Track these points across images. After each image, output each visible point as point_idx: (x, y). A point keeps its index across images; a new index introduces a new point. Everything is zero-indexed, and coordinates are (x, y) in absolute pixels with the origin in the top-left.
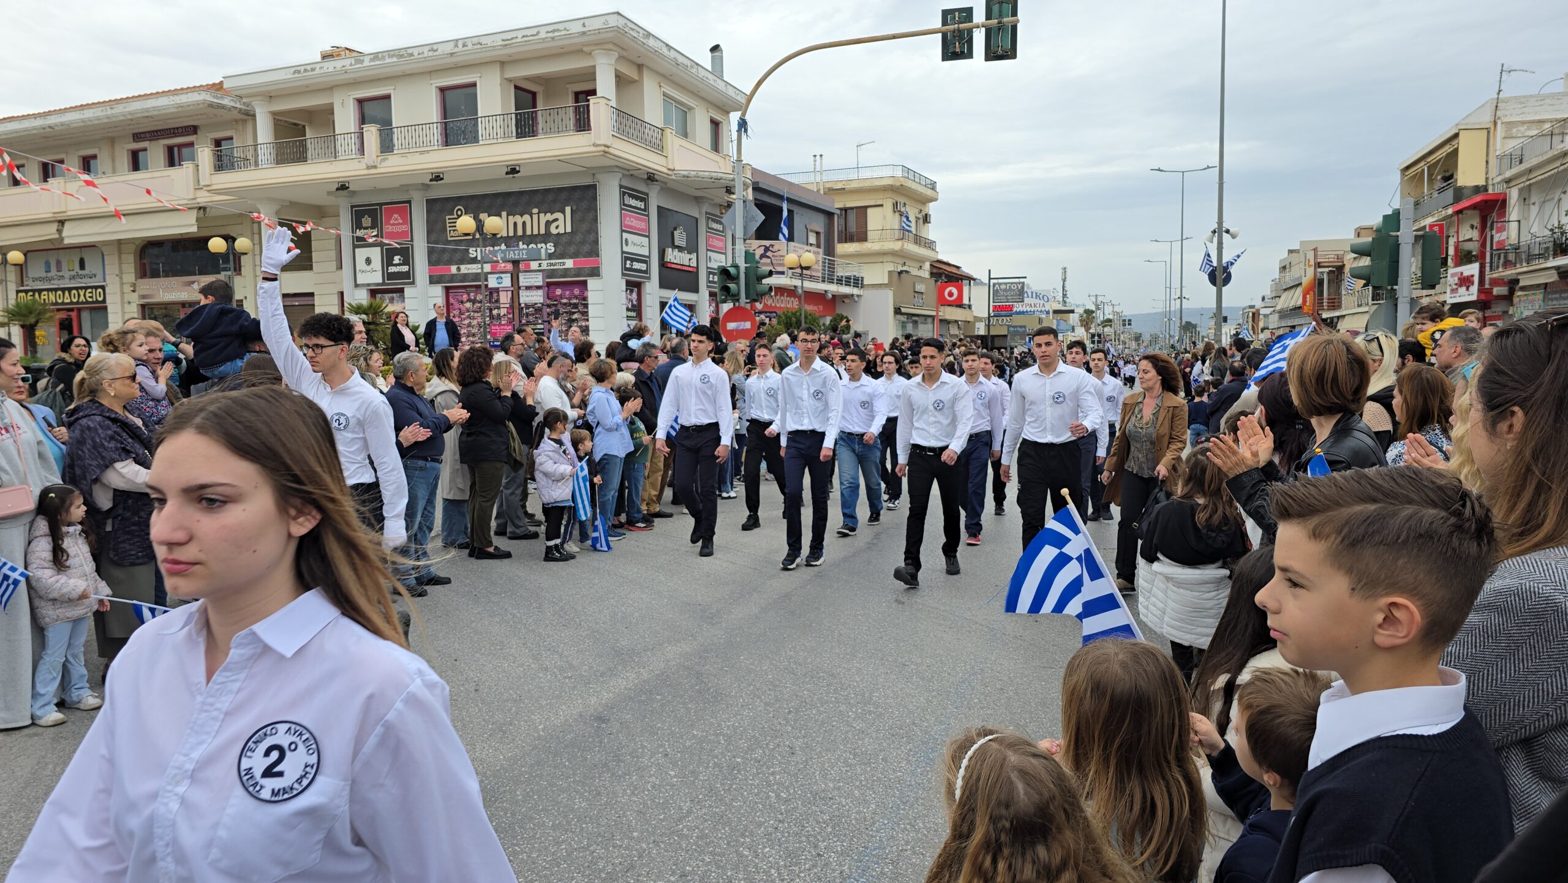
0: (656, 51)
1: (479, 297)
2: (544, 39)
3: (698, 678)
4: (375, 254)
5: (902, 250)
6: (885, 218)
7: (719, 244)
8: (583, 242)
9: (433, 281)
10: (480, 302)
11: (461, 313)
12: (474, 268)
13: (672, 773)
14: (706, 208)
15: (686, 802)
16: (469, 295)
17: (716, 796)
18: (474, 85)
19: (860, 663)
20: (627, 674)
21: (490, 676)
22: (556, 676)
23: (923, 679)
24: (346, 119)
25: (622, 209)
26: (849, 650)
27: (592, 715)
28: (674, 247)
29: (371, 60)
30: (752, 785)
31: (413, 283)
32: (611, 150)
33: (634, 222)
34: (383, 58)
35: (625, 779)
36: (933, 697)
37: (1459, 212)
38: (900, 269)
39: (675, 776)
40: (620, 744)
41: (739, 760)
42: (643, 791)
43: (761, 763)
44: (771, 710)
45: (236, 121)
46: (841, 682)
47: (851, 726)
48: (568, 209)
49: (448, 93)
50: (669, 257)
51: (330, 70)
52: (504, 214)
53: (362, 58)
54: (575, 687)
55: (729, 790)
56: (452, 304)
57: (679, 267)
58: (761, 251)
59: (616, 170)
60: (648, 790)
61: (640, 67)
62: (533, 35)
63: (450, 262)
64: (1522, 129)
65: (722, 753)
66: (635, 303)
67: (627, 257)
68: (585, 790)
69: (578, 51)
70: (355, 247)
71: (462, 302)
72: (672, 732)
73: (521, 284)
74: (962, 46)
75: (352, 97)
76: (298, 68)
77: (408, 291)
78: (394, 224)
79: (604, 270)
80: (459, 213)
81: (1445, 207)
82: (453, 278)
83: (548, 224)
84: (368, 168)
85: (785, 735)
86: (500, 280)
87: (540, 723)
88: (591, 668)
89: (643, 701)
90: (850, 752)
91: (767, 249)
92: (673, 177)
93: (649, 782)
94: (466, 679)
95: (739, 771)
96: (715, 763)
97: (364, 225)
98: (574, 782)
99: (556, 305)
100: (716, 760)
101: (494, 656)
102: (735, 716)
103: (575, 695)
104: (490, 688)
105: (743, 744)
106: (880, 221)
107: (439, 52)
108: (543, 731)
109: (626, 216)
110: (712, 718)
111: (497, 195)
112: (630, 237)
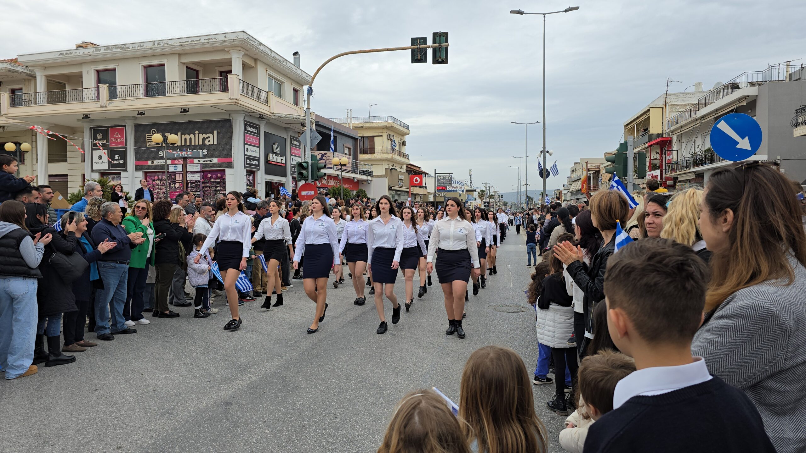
0: (264, 52)
1: (164, 178)
2: (203, 43)
3: (283, 379)
4: (104, 154)
5: (392, 159)
6: (383, 142)
7: (298, 152)
8: (223, 150)
9: (138, 168)
10: (165, 180)
11: (153, 186)
12: (162, 162)
13: (268, 432)
14: (290, 133)
15: (275, 448)
16: (158, 176)
17: (293, 443)
18: (164, 65)
20: (243, 378)
21: (163, 383)
22: (202, 381)
23: (405, 374)
24: (89, 80)
25: (245, 133)
26: (366, 360)
27: (222, 402)
28: (273, 153)
29: (105, 49)
30: (313, 436)
31: (126, 170)
32: (240, 102)
33: (251, 139)
34: (112, 49)
35: (240, 438)
36: (411, 383)
37: (651, 146)
38: (391, 167)
39: (269, 434)
40: (238, 417)
41: (306, 422)
43: (318, 423)
45: (25, 80)
47: (368, 401)
48: (215, 132)
49: (148, 69)
50: (270, 158)
51: (80, 54)
52: (179, 134)
53: (99, 48)
54: (212, 387)
55: (300, 439)
57: (275, 163)
58: (319, 157)
59: (242, 112)
60: (254, 442)
61: (256, 60)
62: (197, 41)
63: (148, 159)
64: (678, 108)
65: (296, 419)
66: (251, 182)
67: (247, 158)
68: (217, 444)
69: (222, 50)
70: (92, 150)
71: (154, 180)
72: (268, 409)
73: (188, 170)
74: (421, 56)
75: (93, 69)
76: (62, 52)
77: (123, 174)
78: (116, 138)
79: (235, 164)
80: (154, 132)
81: (644, 143)
82: (149, 167)
83: (204, 139)
84: (101, 107)
85: (332, 408)
86: (176, 168)
87: (191, 408)
88: (222, 376)
89: (252, 393)
90: (367, 415)
91: (323, 155)
92: (273, 117)
93: (254, 438)
94: (148, 385)
95: (306, 429)
96: (292, 425)
97: (98, 138)
98: (210, 440)
99: (207, 183)
100: (293, 423)
101: (166, 371)
102: (303, 399)
103: (212, 391)
104: (162, 389)
105: (308, 413)
106: (381, 143)
107: (144, 47)
108: (193, 412)
109: (247, 136)
110: (291, 400)
111: (175, 124)
112: (249, 147)
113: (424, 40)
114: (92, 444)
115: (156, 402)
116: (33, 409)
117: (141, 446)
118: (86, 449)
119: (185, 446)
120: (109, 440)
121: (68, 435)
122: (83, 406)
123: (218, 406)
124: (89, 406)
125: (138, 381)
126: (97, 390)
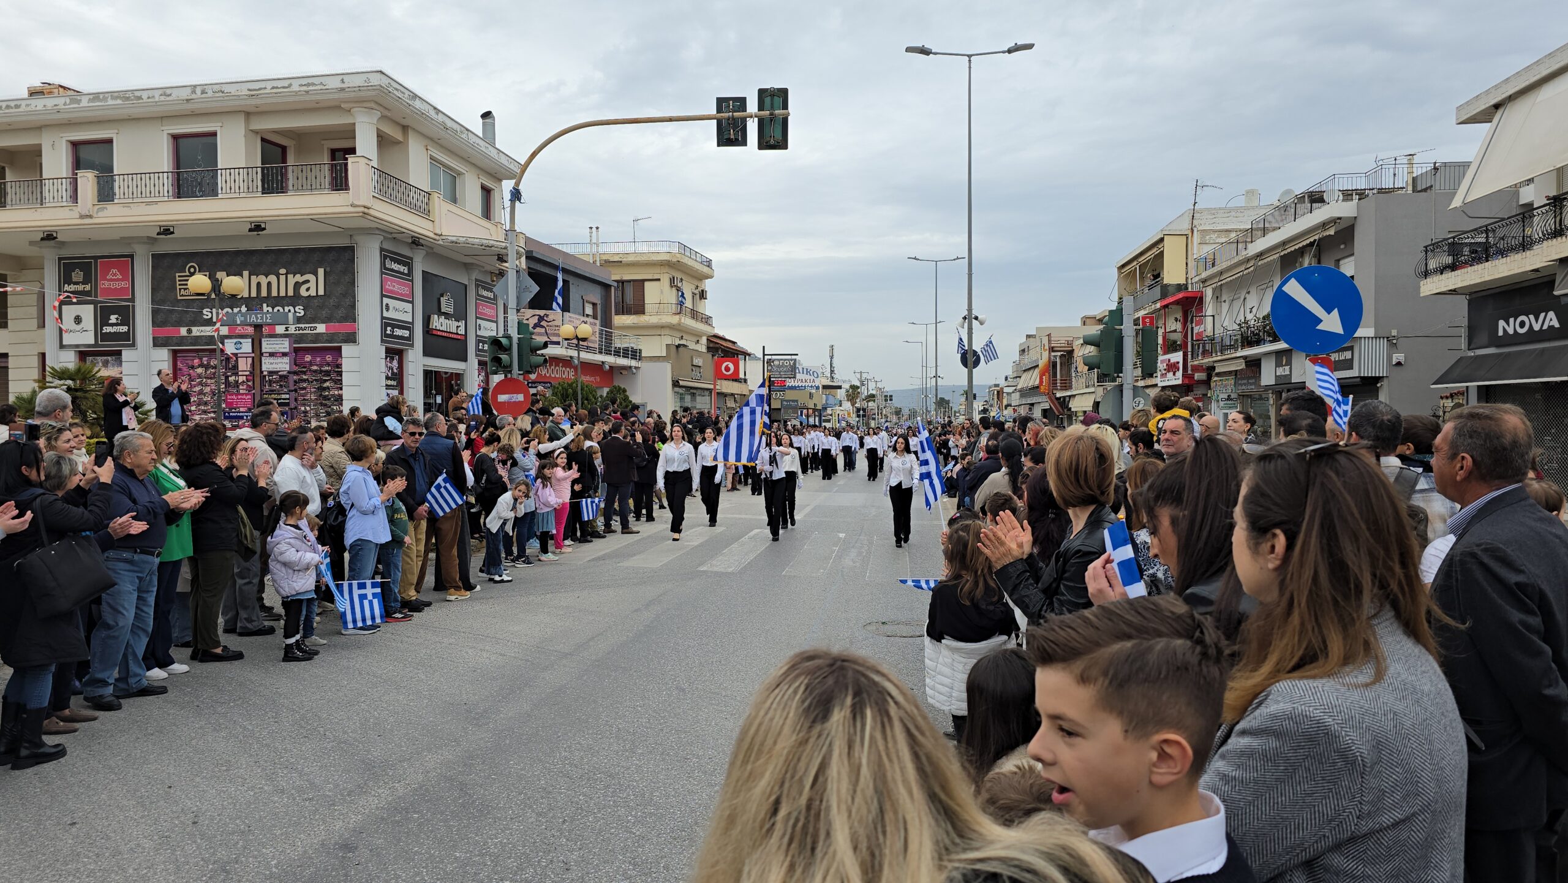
0: (423, 113)
1: (213, 362)
2: (296, 92)
3: (461, 790)
4: (87, 312)
5: (679, 324)
6: (662, 292)
7: (488, 311)
8: (337, 307)
9: (157, 343)
10: (215, 367)
12: (207, 331)
14: (476, 275)
16: (201, 359)
18: (214, 134)
20: (380, 791)
21: (213, 804)
22: (294, 799)
24: (56, 162)
25: (382, 273)
27: (336, 844)
28: (440, 313)
29: (90, 101)
32: (371, 212)
33: (396, 287)
34: (105, 99)
37: (1166, 307)
38: (677, 342)
40: (370, 875)
44: (543, 820)
48: (321, 271)
49: (181, 141)
50: (435, 324)
51: (38, 109)
52: (246, 273)
53: (79, 98)
54: (317, 810)
56: (180, 369)
57: (444, 334)
58: (535, 320)
59: (377, 232)
61: (405, 128)
62: (284, 87)
63: (180, 324)
64: (1214, 236)
65: (488, 876)
66: (395, 371)
67: (386, 323)
69: (335, 108)
70: (62, 303)
71: (193, 367)
72: (431, 856)
73: (264, 350)
74: (736, 134)
75: (64, 139)
77: (126, 354)
79: (361, 336)
80: (192, 270)
81: (1154, 302)
82: (182, 340)
83: (297, 285)
84: (82, 217)
85: (560, 848)
86: (239, 346)
87: (273, 858)
88: (337, 786)
89: (398, 822)
90: (630, 862)
91: (541, 318)
92: (441, 242)
94: (183, 809)
97: (74, 279)
99: (304, 373)
101: (219, 778)
102: (503, 831)
103: (316, 820)
104: (212, 818)
105: (512, 863)
106: (657, 294)
107: (174, 97)
108: (276, 867)
109: (388, 280)
110: (477, 835)
111: (238, 253)
112: (392, 303)
113: (741, 102)
115: (199, 847)
122: (45, 861)
123: (328, 853)
124: (58, 860)
125: (162, 802)
126: (75, 823)
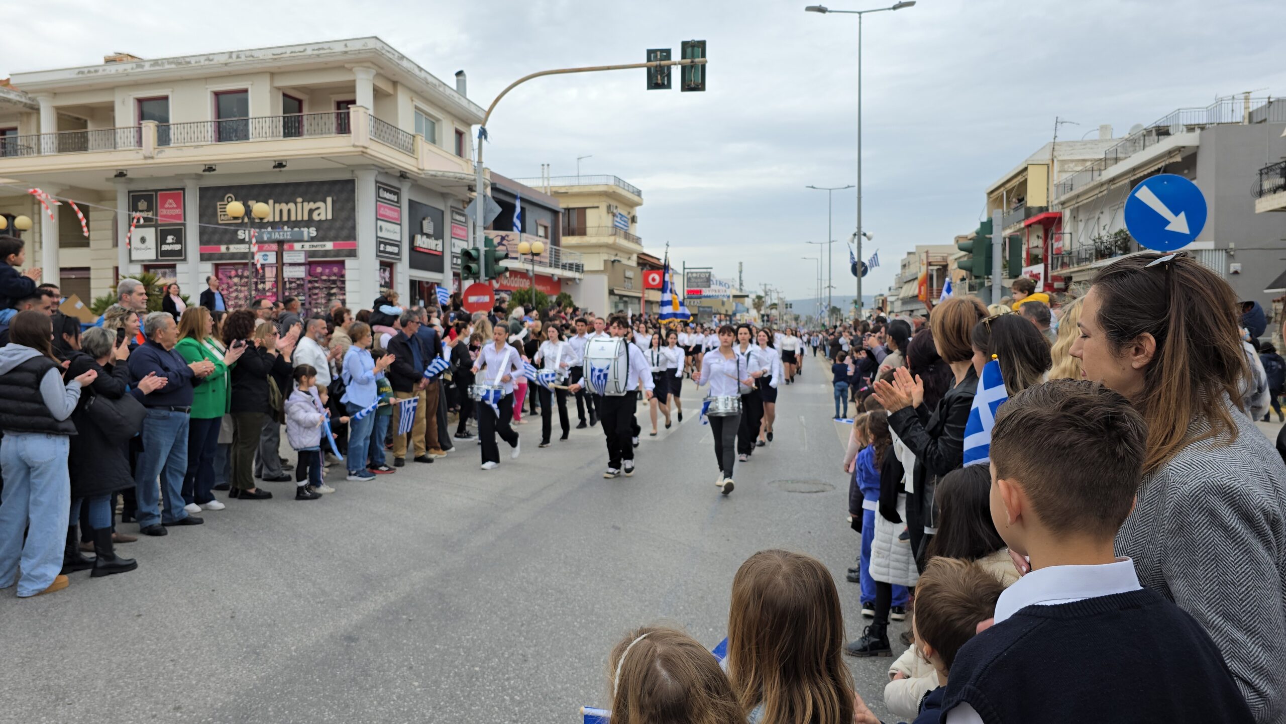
0: (409, 71)
1: (246, 273)
2: (310, 56)
3: (440, 598)
4: (150, 234)
5: (614, 244)
6: (600, 217)
7: (462, 233)
8: (342, 228)
9: (204, 258)
10: (247, 277)
11: (230, 287)
12: (242, 248)
13: (416, 684)
14: (450, 203)
15: (428, 709)
16: (237, 271)
17: (457, 702)
18: (245, 91)
19: (584, 580)
20: (376, 598)
21: (246, 604)
22: (309, 602)
23: (637, 591)
24: (125, 115)
25: (377, 201)
26: (574, 570)
27: (342, 635)
28: (423, 234)
29: (152, 65)
30: (488, 690)
31: (185, 260)
32: (369, 151)
33: (387, 212)
34: (163, 64)
35: (372, 693)
36: (645, 606)
37: (1029, 226)
38: (613, 258)
39: (419, 686)
40: (368, 660)
41: (477, 669)
42: (389, 702)
43: (497, 670)
44: (506, 623)
45: (21, 114)
46: (567, 597)
47: (577, 634)
48: (329, 200)
49: (222, 97)
50: (418, 243)
51: (112, 73)
52: (271, 202)
53: (143, 63)
54: (326, 611)
55: (468, 696)
57: (427, 251)
58: (496, 241)
59: (373, 167)
60: (394, 700)
61: (395, 83)
62: (300, 52)
63: (220, 242)
64: (1072, 165)
65: (462, 664)
66: (387, 280)
67: (380, 241)
68: (334, 704)
69: (340, 67)
70: (130, 227)
71: (230, 277)
72: (417, 647)
73: (285, 261)
74: (663, 79)
75: (132, 97)
76: (82, 70)
77: (180, 267)
78: (168, 208)
79: (361, 251)
80: (230, 199)
81: (1019, 222)
82: (222, 256)
83: (311, 211)
84: (146, 158)
85: (519, 645)
86: (265, 257)
87: (293, 645)
88: (342, 593)
89: (390, 621)
90: (576, 657)
91: (503, 238)
92: (423, 176)
93: (394, 693)
94: (223, 607)
95: (477, 679)
96: (455, 673)
97: (140, 208)
98: (323, 697)
99: (316, 282)
100: (456, 670)
101: (251, 585)
102: (473, 630)
103: (326, 618)
104: (246, 614)
105: (481, 654)
106: (597, 219)
107: (215, 61)
108: (295, 652)
109: (381, 206)
110: (453, 632)
111: (265, 186)
112: (385, 225)
113: (667, 53)
114: (134, 702)
115: (235, 635)
116: (38, 645)
117: (212, 705)
118: (123, 710)
119: (283, 706)
120: (161, 696)
121: (95, 689)
122: (118, 641)
123: (336, 642)
124: (127, 642)
125: (207, 602)
126: (139, 616)
